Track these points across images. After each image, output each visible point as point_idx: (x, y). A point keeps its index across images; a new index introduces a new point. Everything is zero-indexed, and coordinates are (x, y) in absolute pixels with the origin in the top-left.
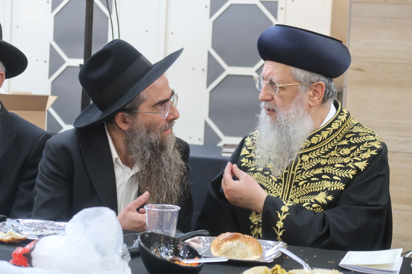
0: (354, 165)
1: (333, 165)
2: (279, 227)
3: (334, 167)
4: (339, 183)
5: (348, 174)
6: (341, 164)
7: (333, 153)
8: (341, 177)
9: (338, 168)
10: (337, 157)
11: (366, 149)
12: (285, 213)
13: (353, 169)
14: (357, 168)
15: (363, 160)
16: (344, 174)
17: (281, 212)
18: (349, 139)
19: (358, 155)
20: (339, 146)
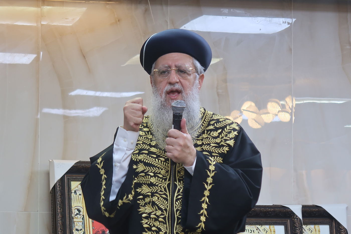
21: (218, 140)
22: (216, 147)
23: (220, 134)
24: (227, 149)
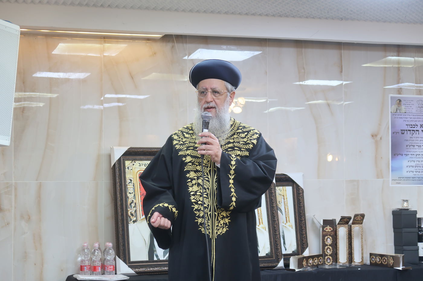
0: (251, 142)
1: (239, 142)
2: (232, 173)
3: (240, 143)
4: (246, 152)
5: (249, 147)
6: (242, 142)
7: (235, 136)
8: (246, 149)
9: (242, 144)
10: (239, 138)
11: (253, 134)
12: (234, 165)
13: (251, 144)
14: (253, 143)
15: (254, 139)
16: (247, 147)
17: (232, 165)
18: (241, 129)
19: (251, 137)
20: (237, 133)
21: (245, 140)
22: (244, 144)
23: (246, 135)
24: (251, 146)
